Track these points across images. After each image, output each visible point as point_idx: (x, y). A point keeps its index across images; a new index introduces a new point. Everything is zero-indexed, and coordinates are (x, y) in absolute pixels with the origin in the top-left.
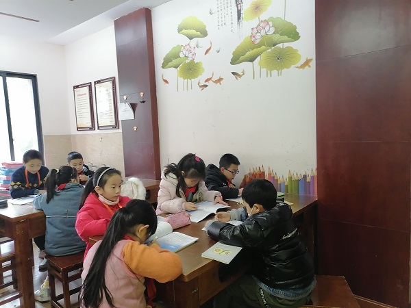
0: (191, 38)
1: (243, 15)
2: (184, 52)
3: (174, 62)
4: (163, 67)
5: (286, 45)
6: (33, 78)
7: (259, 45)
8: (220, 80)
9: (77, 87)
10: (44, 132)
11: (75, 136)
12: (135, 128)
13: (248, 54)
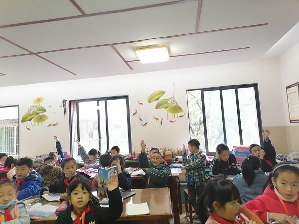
6: (255, 86)
9: (289, 87)
10: (263, 125)
11: (288, 127)
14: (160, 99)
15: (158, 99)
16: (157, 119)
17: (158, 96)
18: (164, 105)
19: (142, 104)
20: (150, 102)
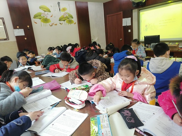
0: (45, 11)
1: (61, 10)
2: (43, 15)
3: (39, 17)
4: (34, 18)
5: (71, 19)
7: (65, 18)
8: (56, 24)
13: (63, 19)
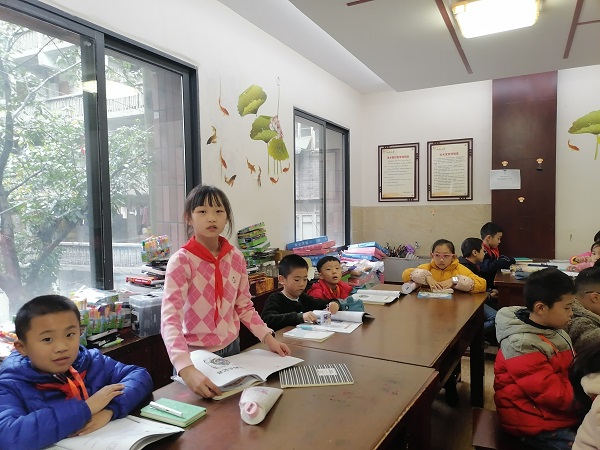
3: (593, 127)
4: (572, 130)
6: (345, 132)
9: (387, 147)
10: (353, 203)
12: (521, 200)
14: (259, 113)
15: (255, 111)
16: (252, 168)
17: (255, 102)
18: (264, 133)
19: (226, 112)
20: (241, 113)
